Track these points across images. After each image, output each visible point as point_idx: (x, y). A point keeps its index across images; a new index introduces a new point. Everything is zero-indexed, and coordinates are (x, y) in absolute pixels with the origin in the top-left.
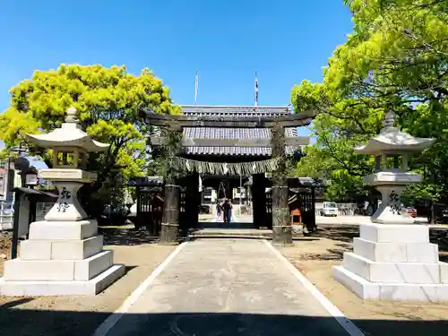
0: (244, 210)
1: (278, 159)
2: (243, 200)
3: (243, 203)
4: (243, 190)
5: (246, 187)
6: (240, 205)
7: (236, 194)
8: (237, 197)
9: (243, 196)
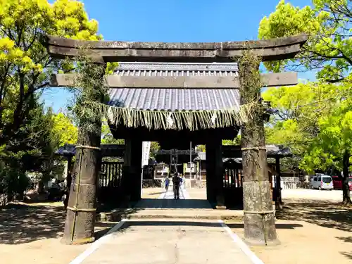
0: (193, 184)
1: (252, 104)
2: (193, 174)
3: (193, 177)
4: (192, 165)
5: (195, 163)
6: (191, 179)
7: (186, 169)
8: (187, 171)
9: (193, 171)
